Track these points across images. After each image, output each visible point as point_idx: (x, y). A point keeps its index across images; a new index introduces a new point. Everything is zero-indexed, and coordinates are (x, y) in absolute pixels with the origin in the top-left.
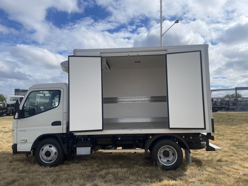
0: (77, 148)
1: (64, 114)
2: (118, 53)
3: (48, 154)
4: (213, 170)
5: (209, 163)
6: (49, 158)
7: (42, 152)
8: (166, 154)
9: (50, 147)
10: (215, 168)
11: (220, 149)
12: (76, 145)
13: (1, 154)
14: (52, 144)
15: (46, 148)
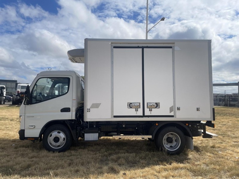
0: (85, 134)
1: (73, 101)
2: (129, 43)
3: (56, 139)
4: (212, 155)
5: (205, 148)
6: (58, 144)
7: (50, 138)
8: (169, 140)
9: (58, 132)
10: (213, 154)
11: (216, 136)
12: (84, 132)
13: (1, 141)
14: (60, 130)
15: (55, 134)
